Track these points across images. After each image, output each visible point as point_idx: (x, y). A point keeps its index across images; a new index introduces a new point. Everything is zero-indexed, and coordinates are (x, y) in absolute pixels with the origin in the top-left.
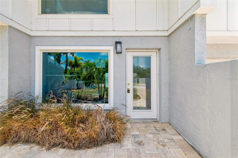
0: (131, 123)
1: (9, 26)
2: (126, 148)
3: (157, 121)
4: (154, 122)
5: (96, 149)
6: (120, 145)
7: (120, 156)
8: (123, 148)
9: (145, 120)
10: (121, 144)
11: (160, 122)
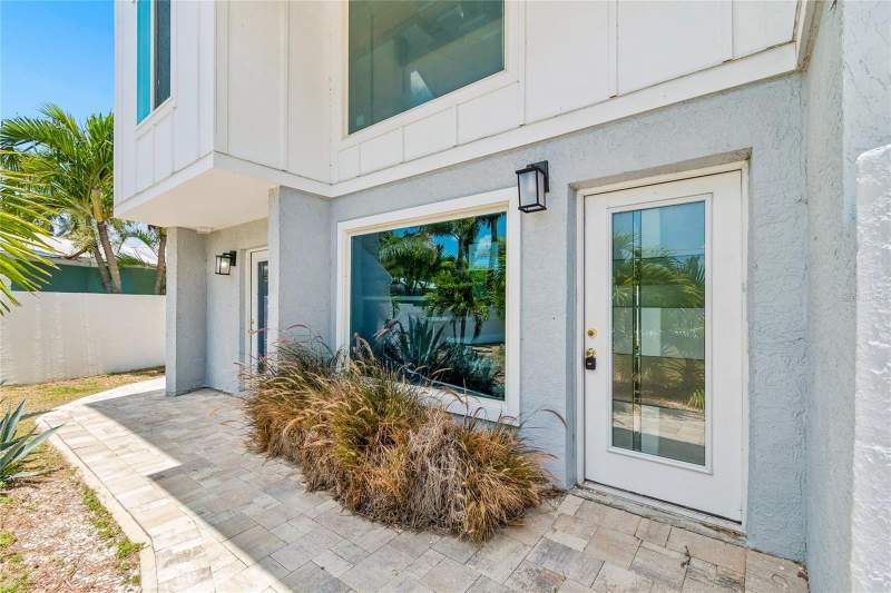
0: (590, 500)
1: (281, 187)
2: (481, 571)
3: (736, 534)
4: (711, 531)
5: (399, 534)
6: (471, 553)
7: (440, 585)
8: (473, 567)
9: (667, 508)
10: (475, 554)
11: (750, 544)
